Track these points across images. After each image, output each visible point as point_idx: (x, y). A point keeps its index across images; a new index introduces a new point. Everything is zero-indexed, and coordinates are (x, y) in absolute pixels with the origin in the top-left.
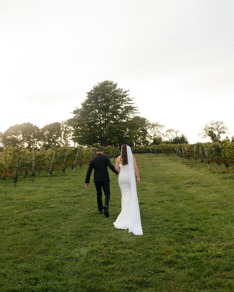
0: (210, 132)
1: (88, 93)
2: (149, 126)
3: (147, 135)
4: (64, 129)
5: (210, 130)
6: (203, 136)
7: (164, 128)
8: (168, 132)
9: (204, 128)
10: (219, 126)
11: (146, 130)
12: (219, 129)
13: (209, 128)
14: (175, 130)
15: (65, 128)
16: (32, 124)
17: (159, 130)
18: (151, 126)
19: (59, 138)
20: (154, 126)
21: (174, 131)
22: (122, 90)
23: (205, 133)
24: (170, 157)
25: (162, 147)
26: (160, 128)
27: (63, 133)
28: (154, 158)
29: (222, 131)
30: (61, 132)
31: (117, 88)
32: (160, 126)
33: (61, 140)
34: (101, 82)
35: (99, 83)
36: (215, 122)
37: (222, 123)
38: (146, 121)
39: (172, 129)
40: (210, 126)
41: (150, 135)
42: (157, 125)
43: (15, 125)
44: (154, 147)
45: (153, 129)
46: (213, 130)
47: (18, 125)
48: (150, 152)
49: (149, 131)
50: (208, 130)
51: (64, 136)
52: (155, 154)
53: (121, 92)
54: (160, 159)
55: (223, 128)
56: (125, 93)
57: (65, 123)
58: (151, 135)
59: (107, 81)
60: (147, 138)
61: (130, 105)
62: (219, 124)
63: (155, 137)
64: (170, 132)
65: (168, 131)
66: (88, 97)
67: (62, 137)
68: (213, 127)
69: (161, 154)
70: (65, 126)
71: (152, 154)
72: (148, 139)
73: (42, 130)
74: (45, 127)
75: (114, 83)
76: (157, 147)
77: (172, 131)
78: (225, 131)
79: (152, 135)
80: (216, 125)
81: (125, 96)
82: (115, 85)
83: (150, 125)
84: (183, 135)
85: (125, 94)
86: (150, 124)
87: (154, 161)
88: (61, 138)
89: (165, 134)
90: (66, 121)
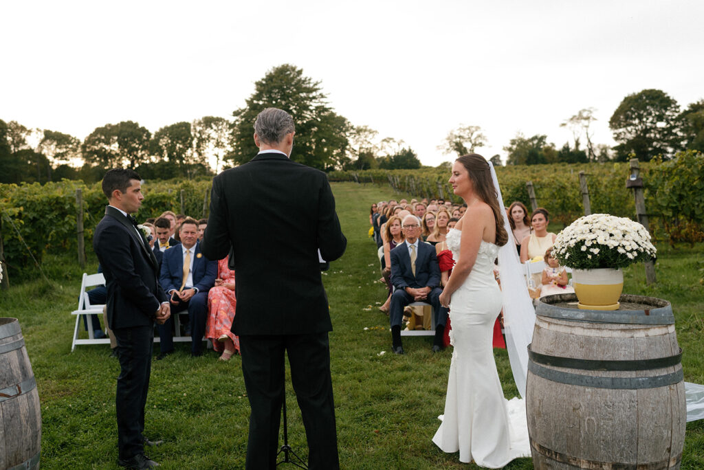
0: (457, 144)
1: (257, 84)
2: (352, 131)
3: (348, 147)
4: (198, 135)
5: (458, 139)
6: (445, 150)
7: (376, 136)
8: (385, 143)
9: (446, 136)
10: (472, 134)
11: (347, 138)
12: (473, 138)
13: (456, 137)
14: (397, 140)
15: (200, 132)
16: (136, 125)
17: (368, 139)
18: (354, 131)
19: (189, 152)
20: (359, 131)
21: (394, 141)
22: (310, 80)
23: (448, 146)
24: (382, 189)
25: (372, 175)
26: (371, 135)
27: (195, 142)
28: (360, 189)
29: (477, 143)
30: (192, 139)
31: (303, 76)
32: (371, 133)
33: (192, 154)
34: (276, 66)
35: (274, 67)
36: (466, 126)
37: (478, 128)
38: (346, 122)
39: (391, 137)
40: (457, 133)
41: (352, 147)
42: (365, 131)
43: (106, 126)
44: (361, 174)
45: (357, 137)
46: (462, 140)
47: (110, 125)
48: (355, 181)
49: (351, 140)
50: (454, 140)
51: (198, 146)
52: (362, 184)
53: (309, 83)
54: (369, 192)
55: (479, 136)
56: (316, 84)
57: (200, 123)
58: (355, 149)
59: (288, 65)
60: (347, 152)
61: (323, 104)
62: (473, 129)
63: (362, 151)
64: (388, 142)
65: (384, 140)
66: (257, 90)
67: (195, 149)
68: (462, 134)
69: (371, 184)
70: (199, 128)
71: (357, 183)
72: (348, 154)
73: (155, 136)
74: (161, 130)
75: (297, 69)
76: (365, 174)
77: (391, 141)
78: (484, 142)
79: (356, 147)
80: (468, 131)
81: (316, 90)
82: (300, 72)
83: (354, 129)
84: (411, 148)
85: (316, 87)
86: (352, 128)
87: (360, 193)
88: (192, 150)
89: (379, 147)
90: (201, 119)
